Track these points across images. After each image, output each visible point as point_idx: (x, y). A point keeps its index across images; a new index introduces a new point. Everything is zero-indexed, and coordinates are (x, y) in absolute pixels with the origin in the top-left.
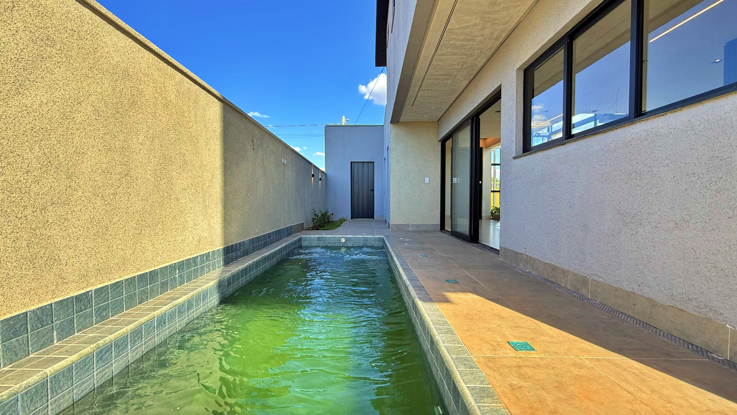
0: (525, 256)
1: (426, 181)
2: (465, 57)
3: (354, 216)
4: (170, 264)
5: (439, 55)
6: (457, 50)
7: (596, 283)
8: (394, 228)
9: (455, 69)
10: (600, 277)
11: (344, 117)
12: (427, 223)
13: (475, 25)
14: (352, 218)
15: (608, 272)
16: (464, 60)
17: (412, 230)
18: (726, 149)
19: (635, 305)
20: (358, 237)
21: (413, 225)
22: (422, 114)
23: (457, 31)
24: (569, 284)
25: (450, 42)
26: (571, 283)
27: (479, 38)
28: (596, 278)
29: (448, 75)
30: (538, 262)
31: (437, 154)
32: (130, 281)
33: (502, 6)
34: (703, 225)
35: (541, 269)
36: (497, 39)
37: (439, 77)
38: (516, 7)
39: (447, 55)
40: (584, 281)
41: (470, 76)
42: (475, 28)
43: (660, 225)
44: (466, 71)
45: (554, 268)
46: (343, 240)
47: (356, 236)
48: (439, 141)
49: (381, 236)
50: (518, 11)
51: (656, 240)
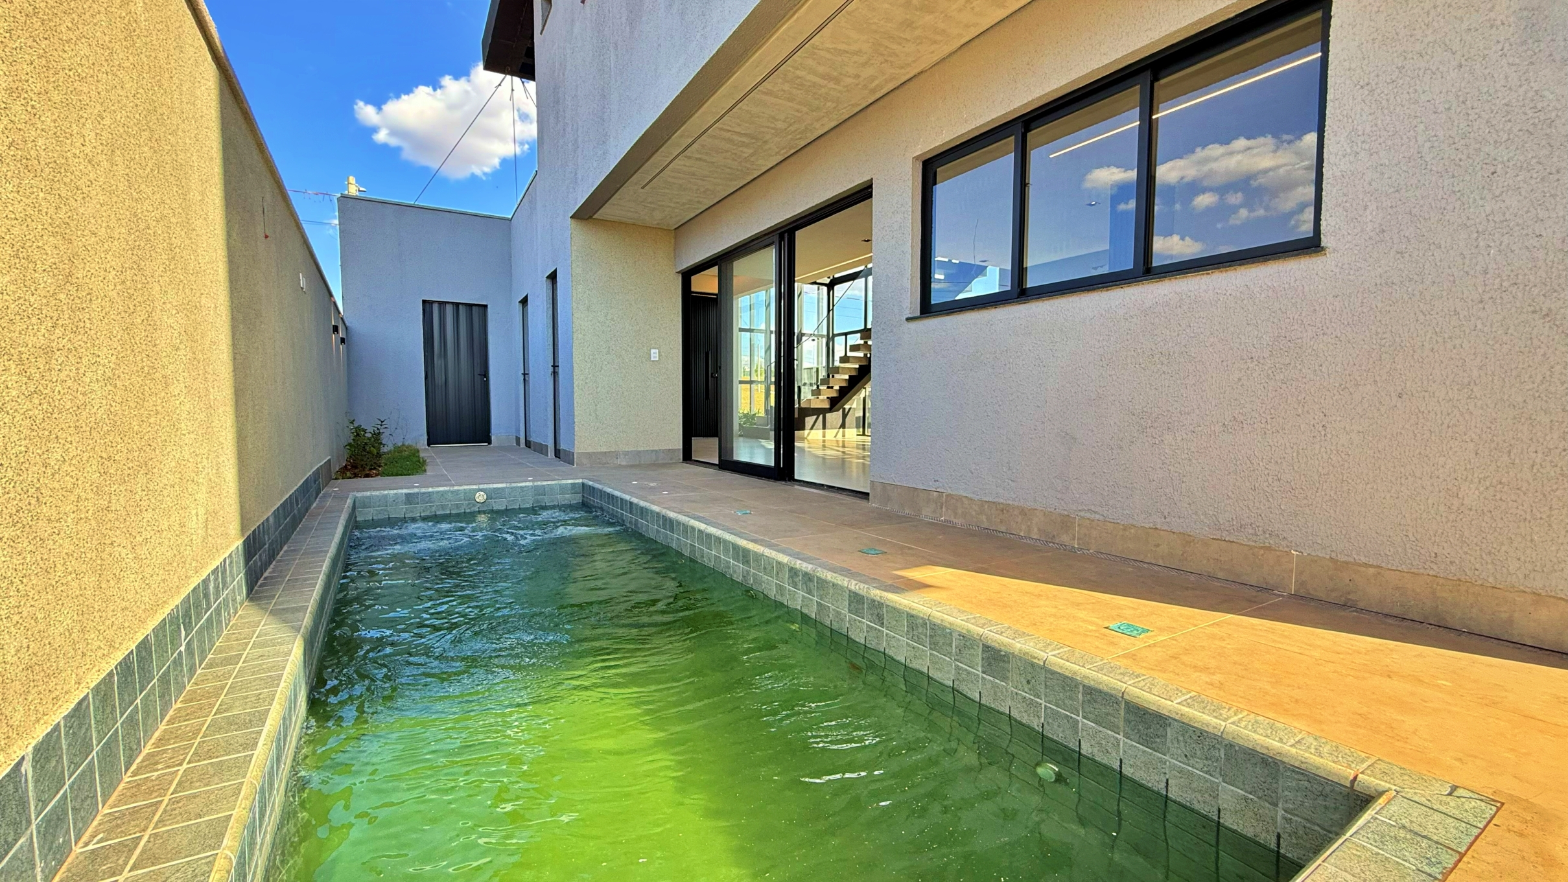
0: (935, 494)
1: (652, 355)
2: (805, 109)
3: (434, 439)
4: (167, 610)
5: (766, 94)
6: (799, 92)
7: (1088, 522)
8: (585, 461)
9: (772, 128)
10: (1095, 512)
11: (352, 179)
12: (656, 448)
13: (858, 53)
14: (429, 445)
15: (1111, 503)
16: (800, 115)
17: (624, 463)
18: (1296, 327)
19: (1157, 546)
20: (521, 487)
21: (626, 454)
22: (654, 209)
23: (822, 53)
24: (1036, 530)
25: (798, 72)
26: (1039, 530)
27: (849, 81)
28: (1088, 515)
29: (753, 138)
30: (967, 502)
31: (673, 300)
32: (103, 691)
33: (917, 32)
34: (1263, 426)
35: (974, 513)
36: (873, 91)
37: (735, 137)
38: (935, 42)
39: (777, 97)
40: (1066, 523)
41: (790, 149)
42: (855, 58)
43: (1200, 429)
44: (790, 137)
45: (1003, 509)
46: (481, 497)
47: (514, 485)
48: (678, 272)
49: (577, 481)
50: (933, 52)
51: (1193, 449)
